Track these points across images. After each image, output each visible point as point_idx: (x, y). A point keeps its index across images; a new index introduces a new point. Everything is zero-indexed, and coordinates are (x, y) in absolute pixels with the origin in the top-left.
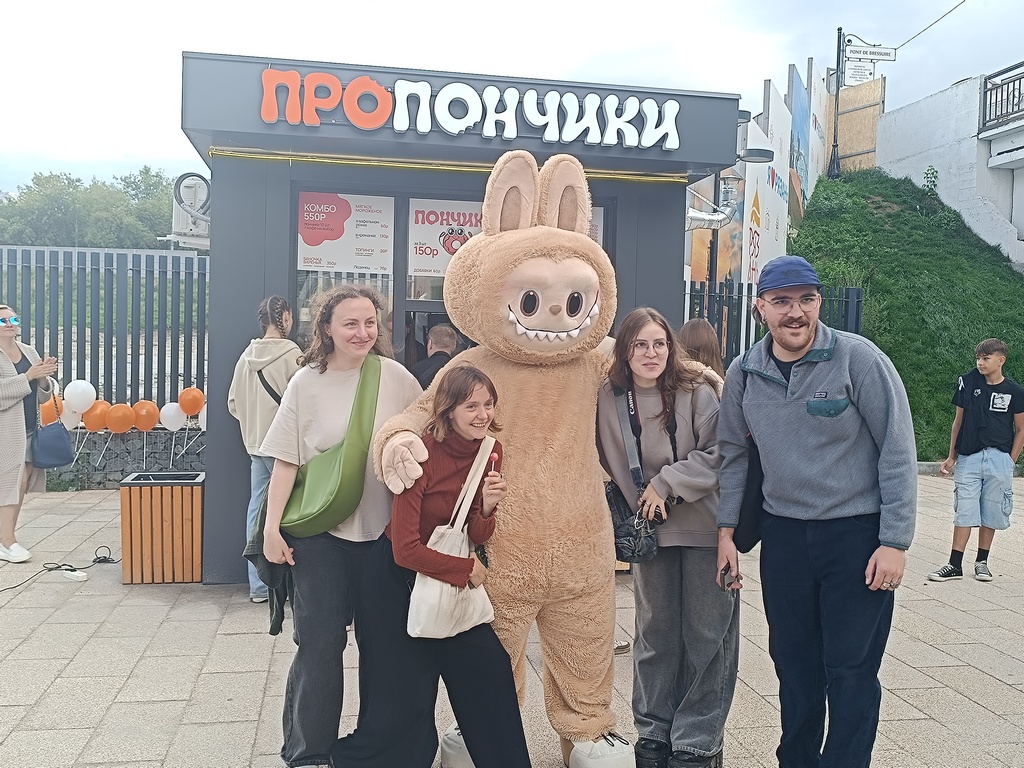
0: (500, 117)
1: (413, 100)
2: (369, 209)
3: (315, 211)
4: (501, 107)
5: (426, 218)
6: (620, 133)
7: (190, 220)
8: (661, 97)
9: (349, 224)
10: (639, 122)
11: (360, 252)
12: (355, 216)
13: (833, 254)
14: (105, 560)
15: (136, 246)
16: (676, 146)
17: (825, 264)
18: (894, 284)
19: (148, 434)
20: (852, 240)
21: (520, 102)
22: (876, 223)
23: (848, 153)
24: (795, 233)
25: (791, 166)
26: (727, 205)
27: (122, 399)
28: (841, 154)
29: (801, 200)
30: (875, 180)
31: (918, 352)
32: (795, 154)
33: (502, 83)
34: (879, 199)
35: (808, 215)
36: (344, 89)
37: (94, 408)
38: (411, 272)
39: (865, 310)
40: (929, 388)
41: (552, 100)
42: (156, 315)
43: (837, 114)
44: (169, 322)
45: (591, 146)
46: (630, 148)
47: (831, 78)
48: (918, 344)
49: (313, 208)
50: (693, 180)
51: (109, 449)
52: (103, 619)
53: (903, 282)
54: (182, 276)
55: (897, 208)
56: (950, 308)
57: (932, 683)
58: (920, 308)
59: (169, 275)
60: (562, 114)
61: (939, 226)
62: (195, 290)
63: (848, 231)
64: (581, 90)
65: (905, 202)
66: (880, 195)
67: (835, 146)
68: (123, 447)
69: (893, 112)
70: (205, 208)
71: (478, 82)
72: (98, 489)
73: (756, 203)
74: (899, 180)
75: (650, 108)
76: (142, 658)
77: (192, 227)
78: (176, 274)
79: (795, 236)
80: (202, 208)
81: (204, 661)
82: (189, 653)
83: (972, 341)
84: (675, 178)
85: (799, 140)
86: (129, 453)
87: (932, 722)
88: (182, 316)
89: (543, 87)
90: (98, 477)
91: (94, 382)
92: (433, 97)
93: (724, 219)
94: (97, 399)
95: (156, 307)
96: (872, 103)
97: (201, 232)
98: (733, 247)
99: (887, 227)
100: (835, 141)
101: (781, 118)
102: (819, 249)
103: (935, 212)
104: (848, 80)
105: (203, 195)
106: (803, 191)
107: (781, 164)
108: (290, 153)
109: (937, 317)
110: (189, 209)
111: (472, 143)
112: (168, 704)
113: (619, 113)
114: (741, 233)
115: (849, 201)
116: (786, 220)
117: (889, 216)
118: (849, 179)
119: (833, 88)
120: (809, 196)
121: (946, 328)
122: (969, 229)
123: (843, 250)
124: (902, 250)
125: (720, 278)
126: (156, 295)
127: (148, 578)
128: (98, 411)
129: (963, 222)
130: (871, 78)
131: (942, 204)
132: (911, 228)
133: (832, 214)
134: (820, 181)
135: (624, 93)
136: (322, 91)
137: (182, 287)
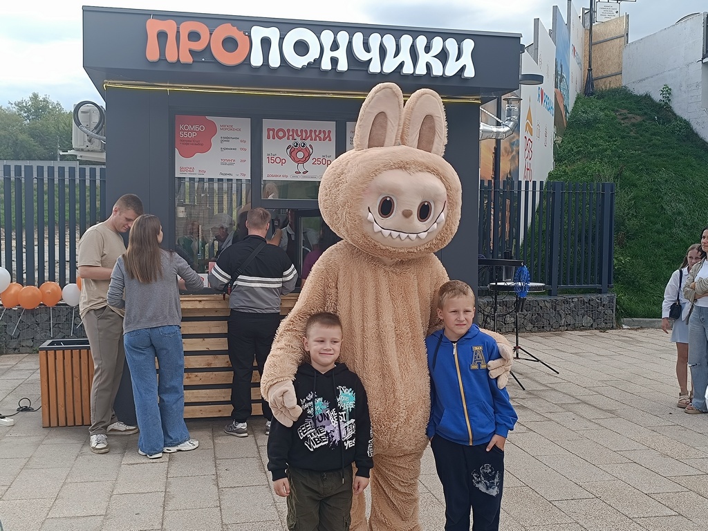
0: (335, 54)
1: (266, 42)
2: (231, 128)
3: (187, 130)
4: (335, 47)
5: (276, 134)
6: (428, 66)
7: (86, 138)
8: (460, 37)
9: (215, 140)
10: (443, 56)
11: (224, 162)
12: (220, 133)
13: (590, 156)
14: (26, 409)
15: (30, 158)
16: (472, 75)
17: (584, 164)
18: (638, 179)
19: (53, 309)
20: (605, 145)
21: (350, 43)
22: (623, 131)
23: (600, 75)
24: (560, 139)
25: (556, 87)
26: (510, 120)
27: (30, 282)
28: (594, 76)
29: (564, 113)
30: (623, 97)
31: (658, 232)
32: (559, 77)
33: (336, 27)
34: (626, 111)
35: (570, 125)
36: (211, 34)
37: (9, 289)
38: (265, 178)
39: (616, 200)
40: (668, 261)
41: (375, 40)
42: (46, 214)
43: (591, 44)
44: (57, 219)
45: (407, 76)
46: (436, 77)
47: (586, 16)
48: (659, 226)
49: (186, 127)
50: (484, 101)
51: (21, 322)
52: (31, 455)
53: (645, 178)
54: (67, 182)
55: (639, 119)
56: (683, 197)
57: (679, 488)
58: (659, 197)
59: (56, 181)
60: (383, 52)
61: (673, 133)
62: (77, 192)
63: (601, 138)
64: (397, 32)
65: (646, 114)
66: (626, 108)
67: (590, 70)
68: (33, 320)
69: (635, 42)
70: (98, 129)
71: (317, 27)
72: (14, 353)
73: (529, 117)
74: (641, 96)
75: (452, 45)
76: (64, 484)
77: (88, 144)
78: (62, 180)
79: (559, 142)
80: (96, 128)
81: (114, 485)
82: (101, 479)
83: (701, 223)
84: (471, 100)
85: (561, 66)
86: (38, 324)
87: (680, 518)
88: (67, 214)
89: (367, 30)
90: (14, 344)
91: (9, 268)
92: (282, 39)
93: (508, 131)
94: (11, 282)
95: (46, 207)
96: (618, 35)
97: (95, 148)
98: (512, 152)
99: (632, 134)
100: (590, 66)
101: (548, 49)
102: (578, 153)
103: (670, 121)
104: (599, 17)
105: (96, 119)
106: (565, 107)
107: (548, 86)
108: (168, 85)
109: (673, 205)
110: (86, 129)
111: (312, 75)
112: (90, 518)
113: (428, 49)
114: (518, 141)
115: (602, 113)
116: (552, 129)
117: (634, 125)
118: (602, 96)
119: (588, 24)
120: (570, 109)
121: (680, 213)
122: (697, 134)
123: (598, 153)
124: (644, 152)
125: (502, 177)
126: (46, 197)
127: (62, 422)
128: (12, 292)
129: (692, 129)
130: (617, 15)
131: (675, 115)
132: (652, 135)
133: (589, 124)
134: (578, 98)
135: (430, 34)
136: (194, 36)
137: (67, 190)
